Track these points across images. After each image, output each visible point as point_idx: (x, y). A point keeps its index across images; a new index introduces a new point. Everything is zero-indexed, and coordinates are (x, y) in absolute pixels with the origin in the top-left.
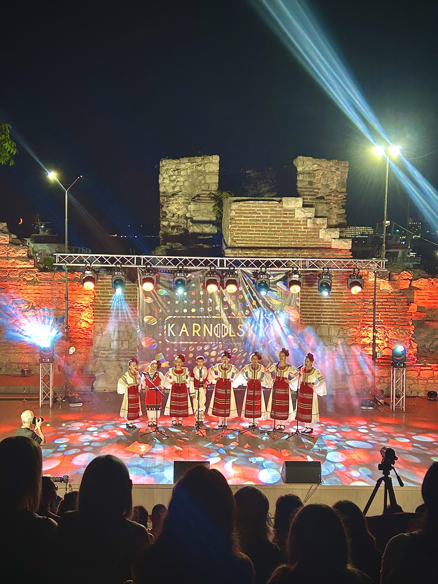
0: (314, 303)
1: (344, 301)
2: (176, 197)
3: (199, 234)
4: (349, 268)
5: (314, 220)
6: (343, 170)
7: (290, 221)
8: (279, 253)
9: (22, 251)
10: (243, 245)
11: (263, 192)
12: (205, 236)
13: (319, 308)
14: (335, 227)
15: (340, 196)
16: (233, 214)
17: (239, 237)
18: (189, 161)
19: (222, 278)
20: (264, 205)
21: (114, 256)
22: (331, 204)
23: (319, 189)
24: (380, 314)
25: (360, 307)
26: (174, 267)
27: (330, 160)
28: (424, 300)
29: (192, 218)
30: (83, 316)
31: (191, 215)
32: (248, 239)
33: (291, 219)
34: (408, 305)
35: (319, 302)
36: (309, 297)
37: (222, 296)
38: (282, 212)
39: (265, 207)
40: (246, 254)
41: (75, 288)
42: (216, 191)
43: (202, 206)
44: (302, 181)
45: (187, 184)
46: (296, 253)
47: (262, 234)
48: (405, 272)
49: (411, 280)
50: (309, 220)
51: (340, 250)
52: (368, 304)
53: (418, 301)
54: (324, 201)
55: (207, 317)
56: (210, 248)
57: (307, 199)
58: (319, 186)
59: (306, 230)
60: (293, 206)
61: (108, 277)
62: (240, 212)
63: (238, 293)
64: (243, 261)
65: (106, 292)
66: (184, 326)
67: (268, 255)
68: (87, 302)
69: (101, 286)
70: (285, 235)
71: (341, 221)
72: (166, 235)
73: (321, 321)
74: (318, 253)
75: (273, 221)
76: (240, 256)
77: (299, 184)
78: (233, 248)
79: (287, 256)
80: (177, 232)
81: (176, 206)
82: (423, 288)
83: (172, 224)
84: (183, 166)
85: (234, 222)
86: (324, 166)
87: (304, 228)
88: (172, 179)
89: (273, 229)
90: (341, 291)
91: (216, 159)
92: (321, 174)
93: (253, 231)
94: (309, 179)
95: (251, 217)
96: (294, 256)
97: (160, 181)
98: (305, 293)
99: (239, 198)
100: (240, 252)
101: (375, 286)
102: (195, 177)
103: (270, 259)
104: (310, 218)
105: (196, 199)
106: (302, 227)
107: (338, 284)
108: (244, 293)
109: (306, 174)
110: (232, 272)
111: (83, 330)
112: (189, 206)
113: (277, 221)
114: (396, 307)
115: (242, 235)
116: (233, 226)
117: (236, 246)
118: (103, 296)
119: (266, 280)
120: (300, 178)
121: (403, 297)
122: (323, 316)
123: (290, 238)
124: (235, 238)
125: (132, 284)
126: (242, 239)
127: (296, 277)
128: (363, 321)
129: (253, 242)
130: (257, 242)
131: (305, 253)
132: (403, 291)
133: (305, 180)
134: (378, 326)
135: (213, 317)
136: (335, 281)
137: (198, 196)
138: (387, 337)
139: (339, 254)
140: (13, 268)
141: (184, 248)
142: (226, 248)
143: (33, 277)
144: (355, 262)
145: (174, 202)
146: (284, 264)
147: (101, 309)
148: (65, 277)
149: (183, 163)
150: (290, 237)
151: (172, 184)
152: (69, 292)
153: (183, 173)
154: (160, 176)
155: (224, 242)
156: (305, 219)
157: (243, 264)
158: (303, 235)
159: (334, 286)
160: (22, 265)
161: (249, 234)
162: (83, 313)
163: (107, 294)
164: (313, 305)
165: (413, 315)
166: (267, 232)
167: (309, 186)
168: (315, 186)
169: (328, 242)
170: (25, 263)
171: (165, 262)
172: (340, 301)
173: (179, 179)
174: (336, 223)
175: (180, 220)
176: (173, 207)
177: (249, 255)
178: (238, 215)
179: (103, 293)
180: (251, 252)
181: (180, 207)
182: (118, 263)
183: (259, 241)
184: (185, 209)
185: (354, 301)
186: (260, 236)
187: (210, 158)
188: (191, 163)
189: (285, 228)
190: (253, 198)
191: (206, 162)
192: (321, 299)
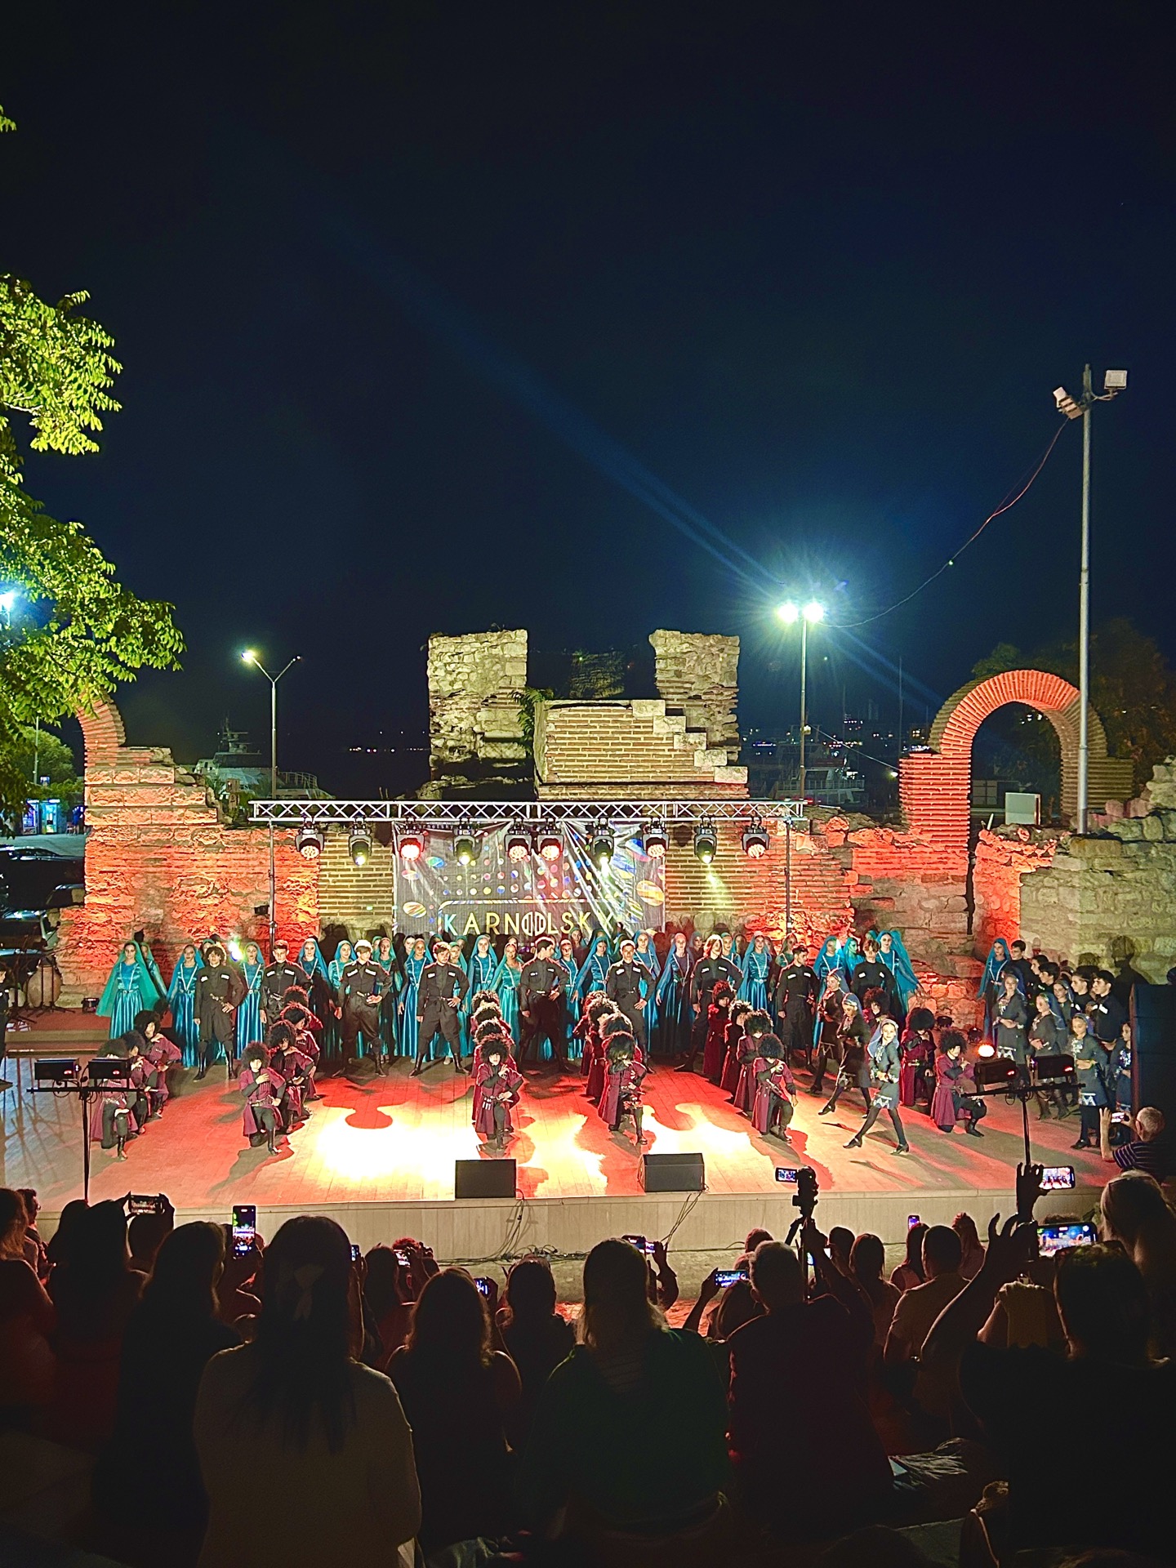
0: (688, 874)
1: (737, 870)
2: (456, 698)
3: (495, 760)
4: (743, 816)
5: (684, 737)
6: (731, 652)
7: (645, 739)
8: (628, 792)
9: (196, 796)
10: (568, 780)
11: (600, 688)
12: (505, 763)
13: (697, 883)
14: (721, 744)
15: (726, 693)
16: (551, 728)
17: (561, 766)
18: (477, 639)
19: (534, 835)
20: (603, 714)
21: (353, 803)
22: (713, 707)
23: (692, 683)
24: (797, 891)
25: (764, 880)
26: (454, 819)
27: (708, 635)
28: (869, 863)
29: (483, 734)
30: (300, 903)
31: (482, 728)
32: (576, 769)
33: (647, 736)
34: (843, 874)
35: (696, 872)
36: (680, 864)
37: (535, 867)
38: (632, 724)
39: (605, 716)
40: (575, 794)
41: (286, 856)
42: (523, 689)
43: (500, 714)
44: (664, 672)
45: (473, 677)
46: (657, 792)
47: (600, 761)
48: (836, 818)
49: (847, 833)
50: (676, 737)
51: (730, 785)
52: (777, 875)
53: (859, 866)
54: (701, 703)
55: (511, 902)
56: (513, 784)
57: (673, 700)
58: (692, 678)
59: (673, 753)
60: (651, 715)
61: (342, 838)
62: (563, 726)
63: (560, 860)
64: (569, 807)
65: (340, 863)
66: (472, 917)
67: (611, 795)
68: (307, 880)
69: (330, 852)
70: (638, 761)
71: (730, 735)
72: (439, 762)
73: (700, 904)
74: (693, 791)
75: (618, 738)
76: (564, 797)
77: (658, 676)
78: (552, 785)
79: (642, 797)
80: (459, 757)
81: (456, 713)
82: (866, 845)
83: (450, 743)
84: (467, 648)
85: (553, 741)
86: (701, 645)
87: (669, 750)
88: (449, 669)
89: (618, 753)
90: (733, 853)
91: (522, 635)
92: (695, 658)
93: (585, 756)
94: (675, 668)
95: (580, 733)
96: (654, 797)
97: (429, 673)
98: (673, 858)
99: (561, 702)
100: (564, 791)
101: (788, 844)
102: (487, 666)
103: (614, 804)
104: (678, 733)
105: (489, 702)
106: (666, 748)
107: (726, 842)
108: (572, 861)
109: (671, 658)
110: (551, 827)
111: (300, 927)
112: (479, 714)
113: (623, 739)
114: (824, 878)
115: (567, 763)
116: (553, 749)
117: (558, 781)
118: (335, 870)
119: (609, 838)
120: (659, 665)
121: (834, 863)
122: (703, 896)
123: (648, 767)
124: (554, 769)
125: (383, 848)
126: (567, 769)
127: (656, 833)
128: (771, 902)
129: (585, 775)
130: (591, 775)
131: (672, 792)
132: (834, 850)
133: (669, 668)
134: (795, 910)
135: (520, 901)
136: (723, 837)
137: (493, 696)
138: (809, 928)
139: (728, 792)
140: (180, 824)
141: (471, 785)
142: (540, 786)
143: (216, 838)
144: (754, 805)
145: (454, 706)
146: (637, 811)
147: (330, 892)
148: (269, 838)
149: (466, 644)
150: (646, 764)
151: (449, 678)
152: (277, 863)
153: (467, 659)
154: (429, 664)
155: (538, 774)
156: (670, 735)
157: (569, 811)
158: (667, 761)
159: (720, 845)
160: (195, 818)
161: (578, 761)
162: (301, 897)
163: (341, 867)
164: (687, 877)
165: (852, 889)
166: (608, 758)
167: (677, 679)
168: (685, 678)
169: (709, 773)
170: (201, 815)
171: (438, 812)
172: (732, 869)
173: (460, 670)
174: (722, 739)
175: (463, 736)
176: (452, 716)
177: (579, 796)
178: (559, 730)
179: (335, 864)
180: (583, 791)
181: (464, 715)
182: (359, 814)
183: (595, 772)
184: (472, 718)
185: (754, 869)
186: (597, 763)
187: (512, 634)
188: (481, 643)
189: (638, 750)
190: (584, 702)
191: (505, 641)
192: (699, 867)
